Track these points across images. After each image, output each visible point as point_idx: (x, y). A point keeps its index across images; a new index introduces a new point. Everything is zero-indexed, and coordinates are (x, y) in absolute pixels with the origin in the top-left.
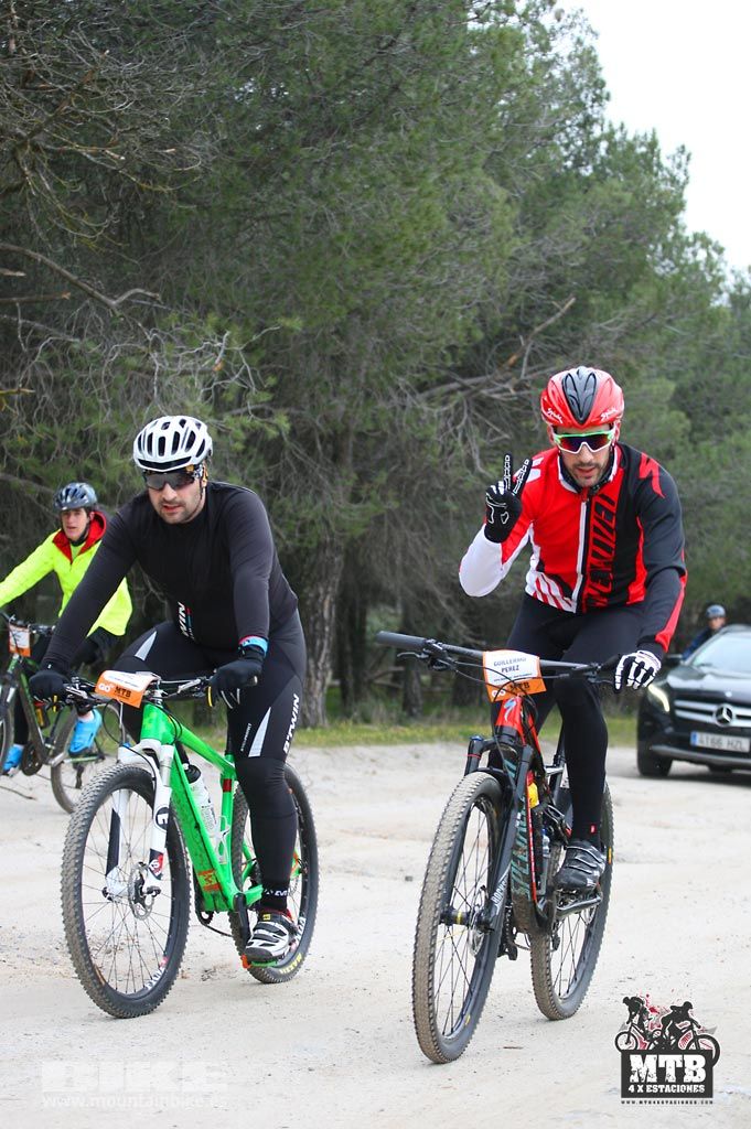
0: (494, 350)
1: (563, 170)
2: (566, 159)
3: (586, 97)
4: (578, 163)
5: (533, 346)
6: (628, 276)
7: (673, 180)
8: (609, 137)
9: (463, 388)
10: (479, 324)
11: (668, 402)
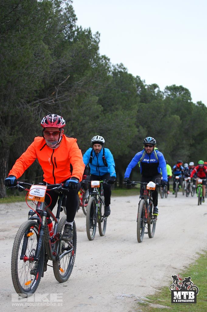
0: (48, 91)
1: (65, 40)
2: (66, 37)
3: (71, 19)
4: (69, 38)
5: (59, 89)
6: (84, 68)
7: (95, 41)
8: (77, 30)
9: (40, 102)
10: (44, 84)
11: (97, 103)
